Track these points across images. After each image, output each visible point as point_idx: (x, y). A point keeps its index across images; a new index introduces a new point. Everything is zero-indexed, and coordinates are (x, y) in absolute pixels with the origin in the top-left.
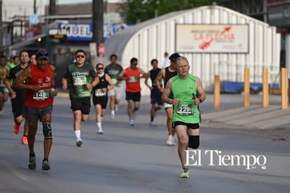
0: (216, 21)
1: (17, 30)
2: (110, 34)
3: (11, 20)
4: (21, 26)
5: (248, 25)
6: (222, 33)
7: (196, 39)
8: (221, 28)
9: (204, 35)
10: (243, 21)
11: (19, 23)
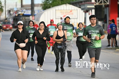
0: (68, 9)
1: (12, 12)
2: (37, 13)
3: (9, 10)
4: (13, 11)
5: (77, 10)
6: (70, 12)
7: (62, 14)
8: (69, 11)
9: (64, 13)
10: (76, 9)
11: (12, 10)
